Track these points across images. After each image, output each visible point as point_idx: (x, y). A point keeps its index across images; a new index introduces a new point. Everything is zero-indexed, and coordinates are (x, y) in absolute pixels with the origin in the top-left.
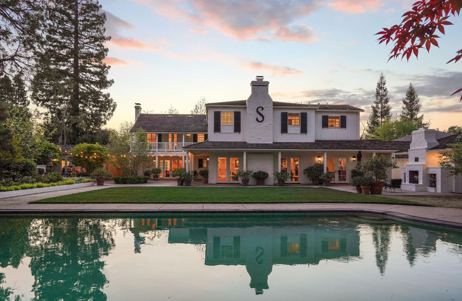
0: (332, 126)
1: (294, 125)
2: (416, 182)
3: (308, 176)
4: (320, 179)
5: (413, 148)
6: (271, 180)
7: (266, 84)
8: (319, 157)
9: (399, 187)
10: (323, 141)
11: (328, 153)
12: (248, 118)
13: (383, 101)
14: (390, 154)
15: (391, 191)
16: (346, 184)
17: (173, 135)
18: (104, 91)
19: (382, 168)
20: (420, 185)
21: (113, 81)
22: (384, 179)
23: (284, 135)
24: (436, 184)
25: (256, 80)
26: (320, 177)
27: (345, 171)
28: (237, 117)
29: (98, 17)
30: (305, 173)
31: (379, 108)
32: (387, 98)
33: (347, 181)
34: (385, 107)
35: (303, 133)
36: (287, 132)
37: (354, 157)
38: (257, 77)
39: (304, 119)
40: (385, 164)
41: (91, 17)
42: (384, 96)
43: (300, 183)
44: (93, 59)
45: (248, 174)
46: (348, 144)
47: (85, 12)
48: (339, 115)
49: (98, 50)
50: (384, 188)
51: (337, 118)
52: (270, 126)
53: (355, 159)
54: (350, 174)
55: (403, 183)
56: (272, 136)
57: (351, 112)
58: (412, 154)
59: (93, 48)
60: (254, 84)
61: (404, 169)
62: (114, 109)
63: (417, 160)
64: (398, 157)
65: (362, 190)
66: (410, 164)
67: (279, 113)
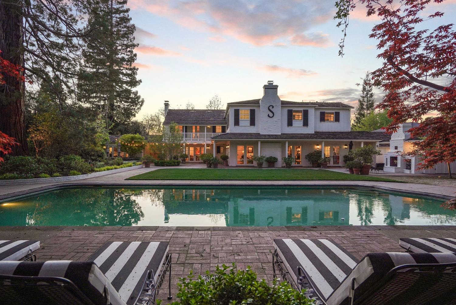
0: (328, 120)
1: (297, 120)
2: (396, 165)
3: (309, 161)
4: (319, 163)
5: (394, 139)
6: (280, 163)
7: (276, 87)
8: (318, 145)
9: (382, 169)
10: (321, 132)
11: (325, 142)
12: (262, 115)
13: (369, 96)
14: (375, 143)
15: (376, 172)
16: (340, 167)
17: (196, 127)
18: (134, 90)
19: (369, 155)
20: (399, 168)
21: (141, 81)
22: (370, 163)
23: (290, 127)
24: (410, 167)
25: (268, 84)
26: (319, 162)
27: (339, 157)
28: (253, 114)
29: (128, 27)
30: (306, 158)
31: (365, 102)
32: (372, 93)
33: (340, 165)
34: (370, 101)
35: (305, 126)
36: (292, 126)
37: (346, 145)
38: (269, 81)
39: (306, 114)
40: (372, 151)
41: (123, 28)
42: (370, 91)
43: (302, 166)
44: (125, 63)
45: (262, 159)
46: (341, 135)
47: (119, 24)
48: (334, 111)
49: (128, 55)
50: (370, 170)
51: (332, 113)
52: (279, 120)
53: (346, 147)
54: (343, 159)
55: (385, 166)
56: (280, 128)
57: (344, 109)
58: (392, 143)
59: (124, 54)
60: (266, 87)
61: (386, 155)
62: (142, 104)
63: (396, 148)
64: (381, 145)
65: (354, 171)
66: (391, 151)
67: (285, 111)
